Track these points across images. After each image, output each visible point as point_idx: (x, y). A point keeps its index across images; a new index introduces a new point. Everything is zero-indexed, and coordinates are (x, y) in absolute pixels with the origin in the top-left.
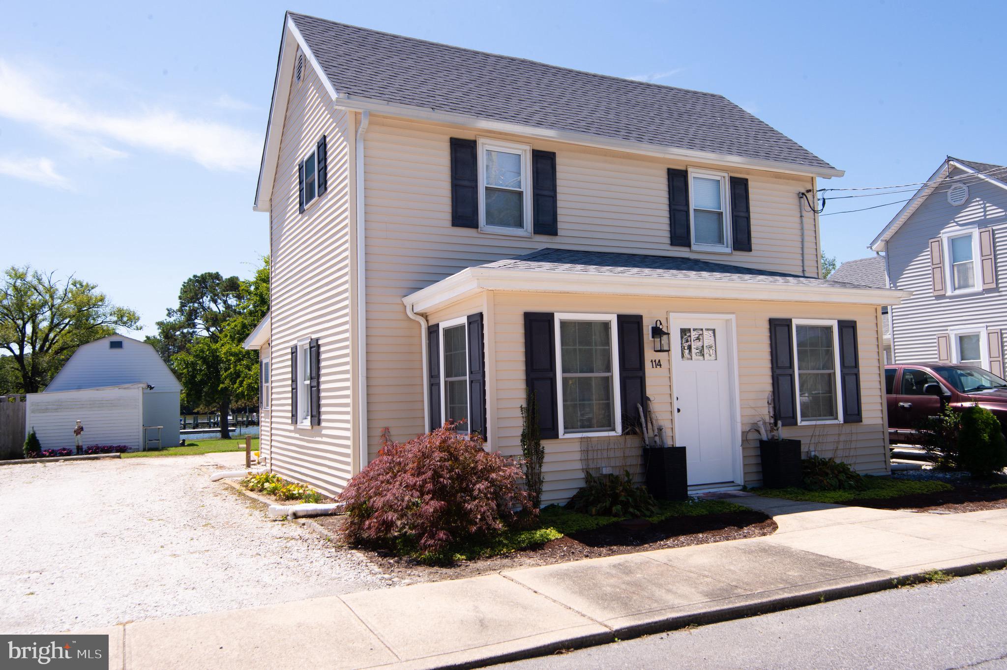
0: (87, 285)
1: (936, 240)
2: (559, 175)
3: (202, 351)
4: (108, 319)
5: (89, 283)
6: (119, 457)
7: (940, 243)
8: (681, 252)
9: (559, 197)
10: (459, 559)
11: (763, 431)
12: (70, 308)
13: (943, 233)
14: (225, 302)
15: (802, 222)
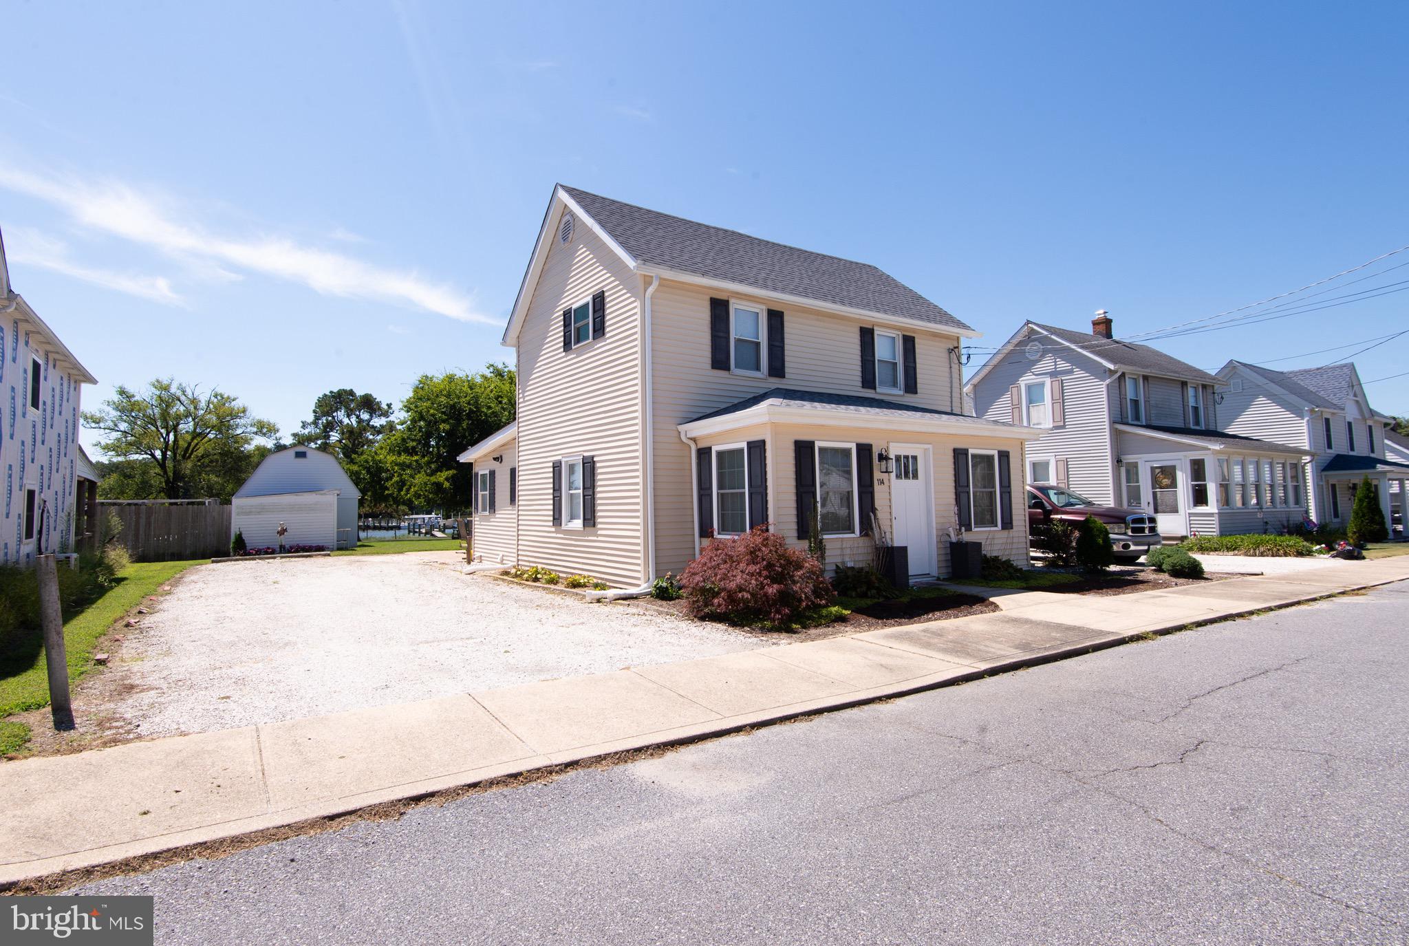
0: (228, 398)
1: (1016, 385)
2: (786, 330)
3: (367, 461)
4: (248, 430)
5: (231, 396)
6: (329, 555)
7: (1019, 388)
8: (869, 393)
9: (786, 347)
10: (795, 628)
11: (952, 535)
12: (213, 419)
13: (1022, 381)
14: (358, 417)
15: (951, 372)
